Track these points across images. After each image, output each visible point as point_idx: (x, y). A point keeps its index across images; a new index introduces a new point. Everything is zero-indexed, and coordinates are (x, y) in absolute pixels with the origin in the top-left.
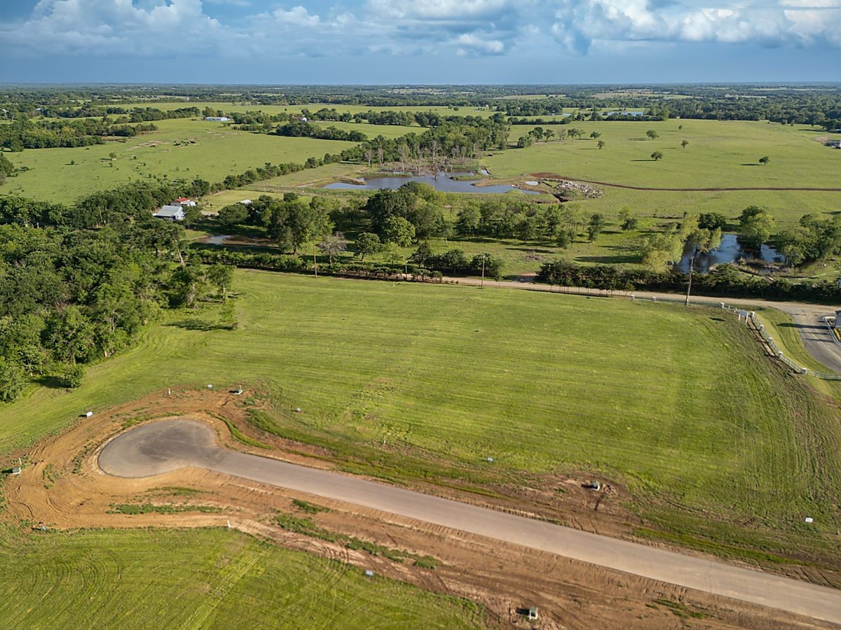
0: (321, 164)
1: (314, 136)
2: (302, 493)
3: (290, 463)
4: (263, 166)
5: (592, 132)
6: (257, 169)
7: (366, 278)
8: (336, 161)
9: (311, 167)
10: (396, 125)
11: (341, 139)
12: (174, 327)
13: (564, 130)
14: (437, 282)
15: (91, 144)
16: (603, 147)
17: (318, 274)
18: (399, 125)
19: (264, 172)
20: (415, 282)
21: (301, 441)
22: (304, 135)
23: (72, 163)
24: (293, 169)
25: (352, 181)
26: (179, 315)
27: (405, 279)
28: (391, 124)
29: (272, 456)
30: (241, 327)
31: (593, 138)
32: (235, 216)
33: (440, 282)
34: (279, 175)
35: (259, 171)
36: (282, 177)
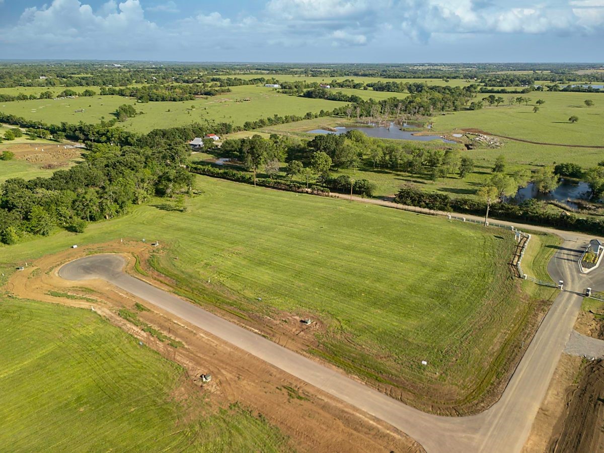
0: (316, 117)
1: (328, 99)
2: (143, 300)
3: (150, 284)
4: (272, 117)
5: (538, 100)
6: (268, 118)
7: (284, 190)
8: (329, 115)
9: (308, 119)
10: (392, 91)
11: (344, 101)
14: (326, 196)
15: (187, 100)
16: (537, 111)
17: (257, 185)
18: (394, 91)
19: (272, 120)
20: (312, 194)
22: (320, 97)
23: (169, 111)
24: (294, 119)
25: (329, 129)
28: (389, 91)
29: (144, 280)
32: (230, 146)
33: (328, 196)
34: (283, 123)
36: (285, 124)
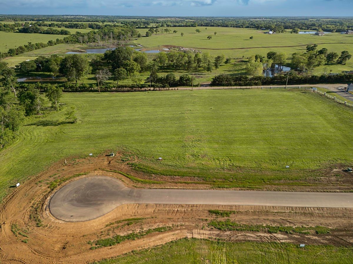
0: (55, 44)
1: (41, 33)
2: (213, 205)
4: (27, 44)
5: (174, 30)
6: (24, 46)
7: (128, 91)
8: (62, 43)
9: (51, 45)
10: (79, 28)
11: (56, 34)
12: (34, 126)
13: (163, 29)
14: (167, 90)
16: (183, 35)
17: (100, 91)
18: (81, 28)
19: (29, 47)
20: (155, 91)
21: (178, 176)
22: (35, 32)
24: (43, 46)
25: (78, 51)
26: (32, 119)
27: (150, 90)
28: (77, 28)
29: (169, 187)
30: (78, 122)
31: (174, 33)
32: (30, 66)
33: (169, 90)
34: (36, 49)
35: (26, 46)
36: (38, 50)
